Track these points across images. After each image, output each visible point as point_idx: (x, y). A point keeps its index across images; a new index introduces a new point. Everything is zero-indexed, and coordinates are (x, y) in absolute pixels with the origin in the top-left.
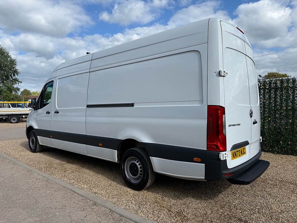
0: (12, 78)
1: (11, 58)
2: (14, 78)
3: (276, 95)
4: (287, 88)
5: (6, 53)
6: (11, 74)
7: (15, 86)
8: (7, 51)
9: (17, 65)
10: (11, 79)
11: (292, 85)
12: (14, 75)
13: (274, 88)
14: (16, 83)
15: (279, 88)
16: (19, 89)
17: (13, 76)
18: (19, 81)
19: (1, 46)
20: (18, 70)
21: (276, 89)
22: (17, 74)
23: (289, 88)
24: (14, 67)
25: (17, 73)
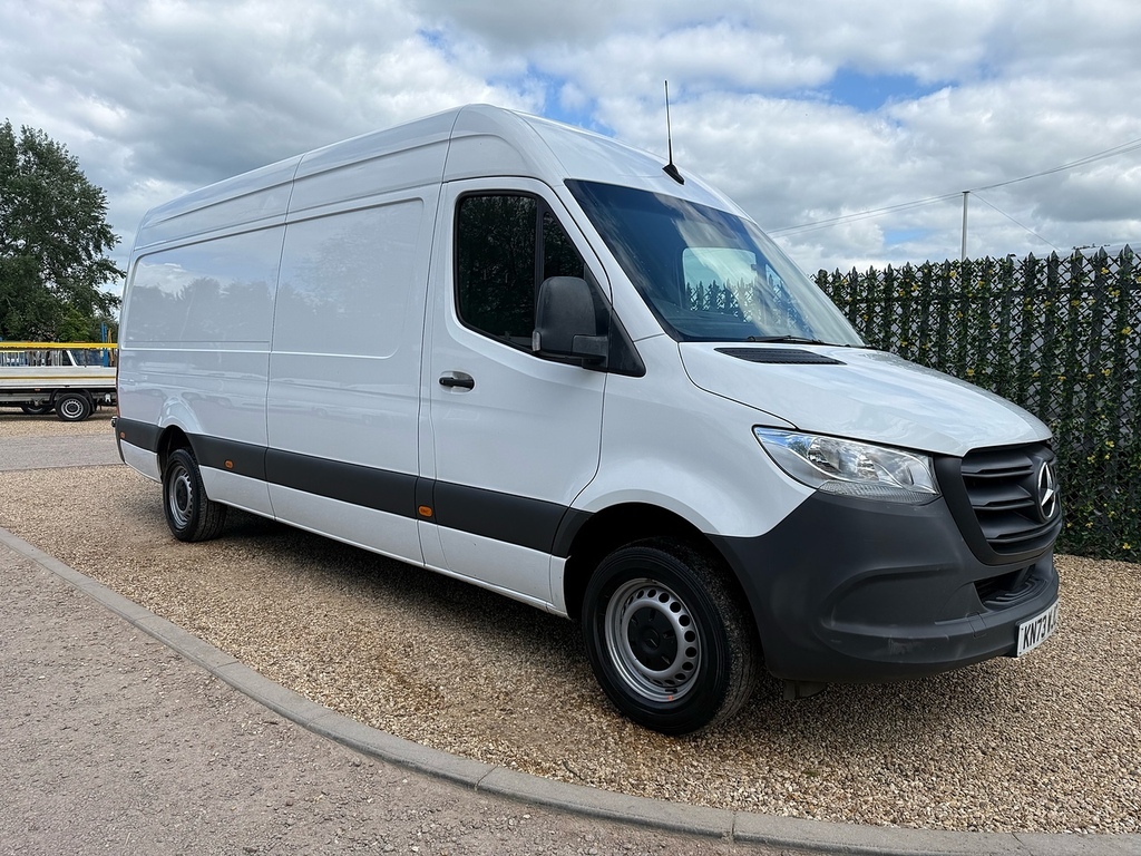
0: (90, 257)
1: (85, 183)
2: (97, 257)
3: (944, 321)
4: (984, 297)
5: (68, 162)
6: (88, 244)
7: (103, 289)
8: (69, 157)
9: (106, 211)
10: (88, 263)
11: (1000, 286)
12: (98, 248)
13: (937, 297)
14: (106, 279)
15: (955, 296)
16: (115, 302)
17: (92, 252)
18: (115, 271)
19: (49, 139)
20: (110, 227)
21: (945, 300)
22: (108, 244)
23: (988, 295)
24: (97, 219)
25: (110, 240)
